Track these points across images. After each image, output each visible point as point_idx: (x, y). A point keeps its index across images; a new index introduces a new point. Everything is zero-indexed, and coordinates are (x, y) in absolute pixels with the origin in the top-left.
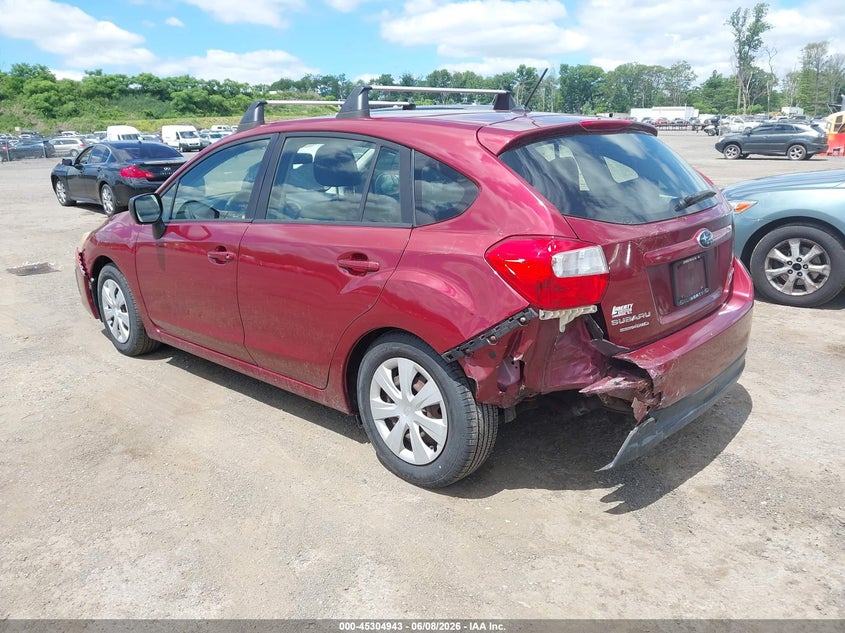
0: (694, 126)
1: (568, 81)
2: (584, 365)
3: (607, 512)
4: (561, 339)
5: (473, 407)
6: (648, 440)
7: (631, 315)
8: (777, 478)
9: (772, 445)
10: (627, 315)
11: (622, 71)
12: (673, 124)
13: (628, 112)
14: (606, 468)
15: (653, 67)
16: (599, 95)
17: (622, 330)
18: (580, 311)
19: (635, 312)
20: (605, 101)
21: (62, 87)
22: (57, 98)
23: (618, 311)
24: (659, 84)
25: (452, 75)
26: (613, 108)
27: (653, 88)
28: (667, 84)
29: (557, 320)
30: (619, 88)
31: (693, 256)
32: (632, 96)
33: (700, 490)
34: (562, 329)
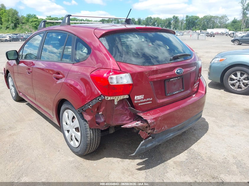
0: (226, 35)
1: (188, 21)
2: (126, 117)
3: (137, 169)
4: (116, 107)
5: (88, 130)
6: (149, 145)
7: (144, 99)
8: (205, 160)
9: (209, 146)
10: (142, 99)
11: (205, 17)
12: (220, 34)
13: (206, 30)
14: (132, 155)
15: (215, 16)
16: (198, 25)
17: (139, 104)
18: (121, 97)
19: (145, 98)
20: (199, 27)
21: (40, 21)
22: (38, 24)
23: (138, 98)
24: (217, 21)
25: (153, 18)
26: (202, 29)
27: (214, 23)
28: (219, 22)
29: (114, 100)
30: (204, 23)
31: (176, 77)
32: (208, 25)
33: (175, 163)
34: (116, 103)
